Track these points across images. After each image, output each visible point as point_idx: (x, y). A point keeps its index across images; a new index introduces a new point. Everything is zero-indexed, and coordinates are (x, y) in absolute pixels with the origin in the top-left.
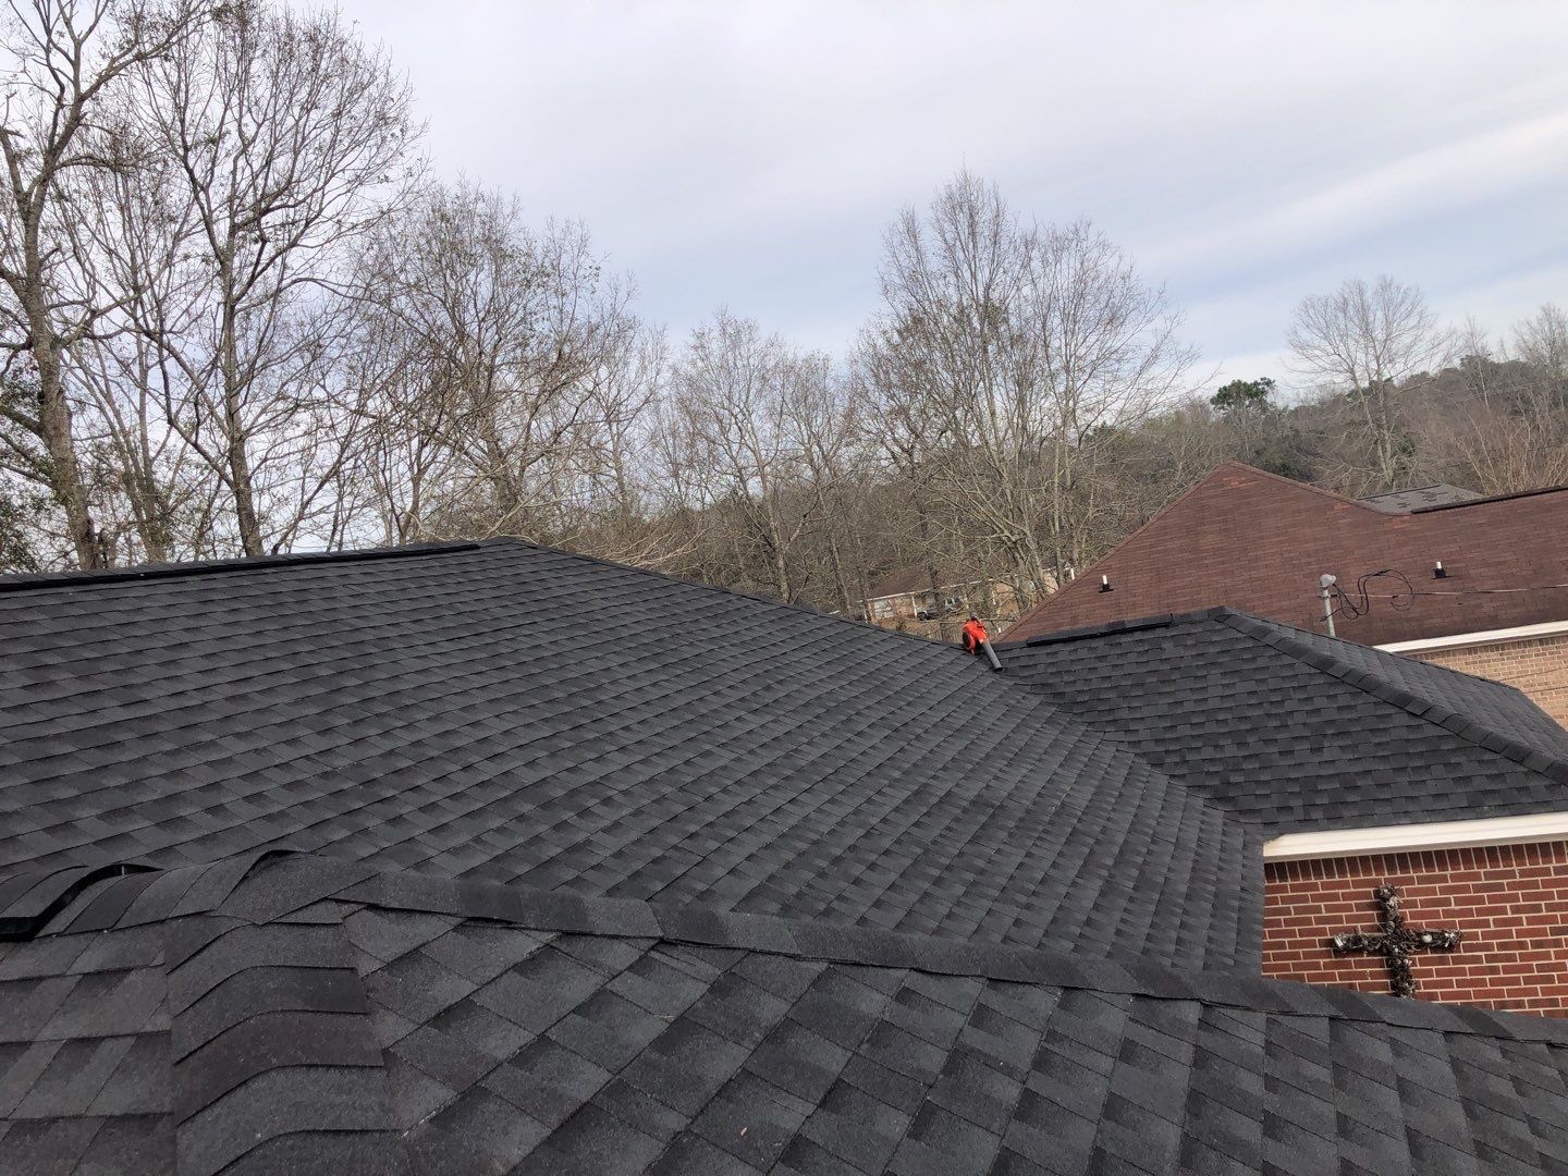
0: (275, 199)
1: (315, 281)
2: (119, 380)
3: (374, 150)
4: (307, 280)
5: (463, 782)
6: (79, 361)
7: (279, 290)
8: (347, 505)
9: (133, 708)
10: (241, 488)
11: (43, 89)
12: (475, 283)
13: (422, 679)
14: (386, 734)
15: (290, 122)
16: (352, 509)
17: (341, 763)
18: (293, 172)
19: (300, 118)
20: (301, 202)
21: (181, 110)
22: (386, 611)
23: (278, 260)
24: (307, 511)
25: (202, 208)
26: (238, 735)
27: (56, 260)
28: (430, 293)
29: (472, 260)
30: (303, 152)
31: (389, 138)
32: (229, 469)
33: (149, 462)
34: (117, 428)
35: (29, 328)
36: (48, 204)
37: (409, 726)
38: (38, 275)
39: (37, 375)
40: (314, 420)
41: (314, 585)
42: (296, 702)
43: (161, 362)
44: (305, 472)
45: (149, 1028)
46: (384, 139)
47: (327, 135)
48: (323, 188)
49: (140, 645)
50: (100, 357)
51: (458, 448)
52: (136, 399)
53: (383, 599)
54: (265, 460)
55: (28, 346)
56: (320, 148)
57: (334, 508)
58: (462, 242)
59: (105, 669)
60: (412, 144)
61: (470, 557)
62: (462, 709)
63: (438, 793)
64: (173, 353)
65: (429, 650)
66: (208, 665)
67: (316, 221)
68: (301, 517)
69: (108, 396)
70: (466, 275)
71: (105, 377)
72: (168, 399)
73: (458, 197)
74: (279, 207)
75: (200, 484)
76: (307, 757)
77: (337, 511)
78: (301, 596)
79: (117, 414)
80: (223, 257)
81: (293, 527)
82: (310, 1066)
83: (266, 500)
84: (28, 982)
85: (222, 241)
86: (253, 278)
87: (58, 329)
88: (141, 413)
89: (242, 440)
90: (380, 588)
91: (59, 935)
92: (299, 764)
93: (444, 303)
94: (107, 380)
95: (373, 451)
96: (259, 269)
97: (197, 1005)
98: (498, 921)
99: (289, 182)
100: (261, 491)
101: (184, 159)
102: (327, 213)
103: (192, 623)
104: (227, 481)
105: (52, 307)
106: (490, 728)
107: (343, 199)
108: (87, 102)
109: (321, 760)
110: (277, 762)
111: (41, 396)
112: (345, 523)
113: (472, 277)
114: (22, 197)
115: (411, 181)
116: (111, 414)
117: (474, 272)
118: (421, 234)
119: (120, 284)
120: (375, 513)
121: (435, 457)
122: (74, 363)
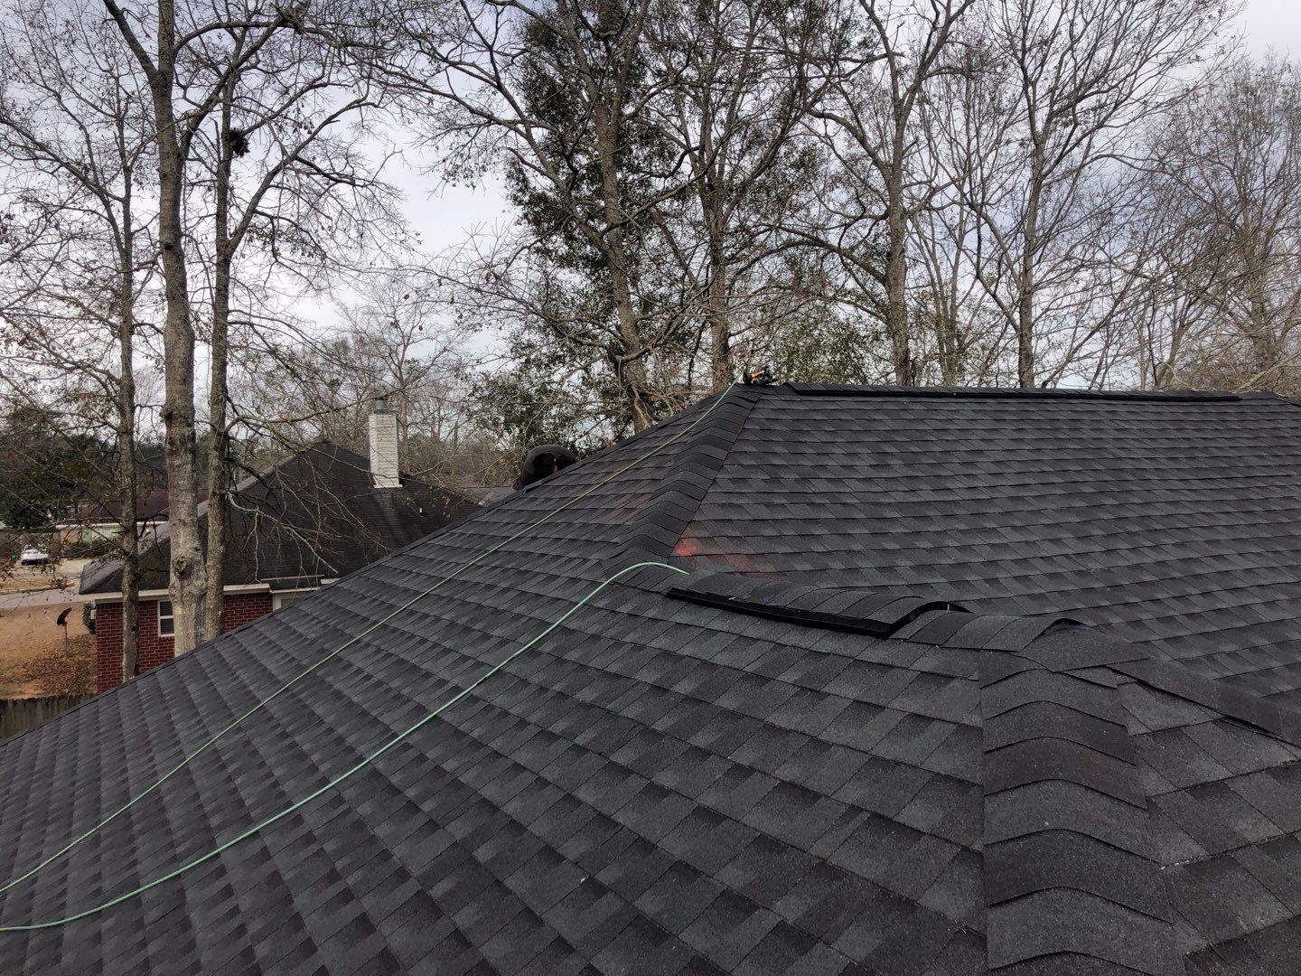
0: (1090, 87)
1: (1114, 156)
2: (942, 242)
3: (1191, 32)
4: (1108, 156)
5: (1200, 604)
6: (917, 228)
7: (1082, 166)
8: (1111, 352)
9: (940, 493)
10: (1024, 333)
11: (924, 17)
12: (1267, 152)
13: (1171, 509)
14: (1134, 550)
15: (1116, 16)
16: (1115, 356)
17: (1093, 566)
18: (1110, 60)
19: (1125, 12)
20: (1114, 87)
21: (1025, 18)
22: (1145, 446)
23: (1085, 141)
24: (1076, 355)
25: (1029, 101)
26: (1014, 528)
27: (913, 151)
28: (1220, 163)
29: (1269, 130)
30: (1122, 43)
31: (1206, 20)
32: (1016, 316)
33: (954, 308)
34: (936, 281)
35: (888, 203)
36: (914, 107)
37: (1156, 547)
38: (900, 163)
39: (889, 239)
40: (1092, 278)
41: (1085, 417)
42: (1061, 510)
43: (978, 227)
44: (1077, 323)
45: (966, 722)
46: (1201, 21)
47: (1147, 24)
48: (1136, 72)
49: (947, 447)
50: (932, 225)
51: (1223, 308)
52: (953, 258)
53: (1143, 435)
54: (1048, 310)
55: (884, 217)
56: (1139, 37)
57: (1099, 354)
58: (1260, 112)
59: (923, 461)
60: (1229, 23)
61: (1230, 408)
62: (1207, 542)
63: (1177, 610)
64: (988, 220)
65: (1181, 485)
66: (995, 469)
67: (1126, 103)
68: (1069, 359)
69: (933, 255)
70: (1260, 143)
71: (933, 240)
72: (979, 257)
73: (1263, 70)
74: (1093, 94)
75: (992, 326)
76: (1066, 556)
77: (1102, 357)
78: (1075, 424)
79: (938, 269)
80: (1038, 140)
81: (1060, 369)
82: (1087, 788)
83: (1043, 343)
84: (885, 667)
85: (1039, 126)
86: (1061, 156)
87: (906, 204)
88: (955, 269)
89: (1030, 293)
90: (1142, 426)
91: (904, 640)
92: (1058, 560)
93: (1232, 172)
94: (934, 243)
95: (1142, 306)
96: (1068, 148)
97: (1003, 716)
98: (1254, 726)
99: (1106, 70)
100: (1039, 337)
101: (1021, 62)
102: (1135, 95)
103: (987, 436)
104: (1015, 327)
105: (906, 186)
106: (1231, 563)
107: (1154, 81)
108: (954, 23)
109: (1079, 560)
110: (1043, 554)
111: (889, 254)
112: (1107, 368)
113: (1265, 145)
114: (897, 103)
115: (1221, 58)
116: (933, 269)
117: (1269, 140)
118: (1220, 108)
119: (955, 167)
120: (1134, 362)
121: (1201, 314)
122: (914, 230)
